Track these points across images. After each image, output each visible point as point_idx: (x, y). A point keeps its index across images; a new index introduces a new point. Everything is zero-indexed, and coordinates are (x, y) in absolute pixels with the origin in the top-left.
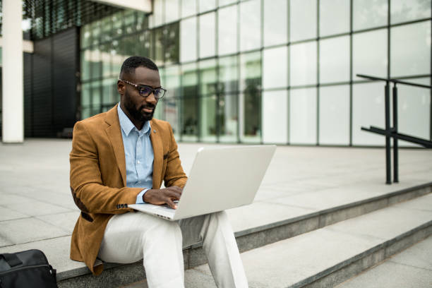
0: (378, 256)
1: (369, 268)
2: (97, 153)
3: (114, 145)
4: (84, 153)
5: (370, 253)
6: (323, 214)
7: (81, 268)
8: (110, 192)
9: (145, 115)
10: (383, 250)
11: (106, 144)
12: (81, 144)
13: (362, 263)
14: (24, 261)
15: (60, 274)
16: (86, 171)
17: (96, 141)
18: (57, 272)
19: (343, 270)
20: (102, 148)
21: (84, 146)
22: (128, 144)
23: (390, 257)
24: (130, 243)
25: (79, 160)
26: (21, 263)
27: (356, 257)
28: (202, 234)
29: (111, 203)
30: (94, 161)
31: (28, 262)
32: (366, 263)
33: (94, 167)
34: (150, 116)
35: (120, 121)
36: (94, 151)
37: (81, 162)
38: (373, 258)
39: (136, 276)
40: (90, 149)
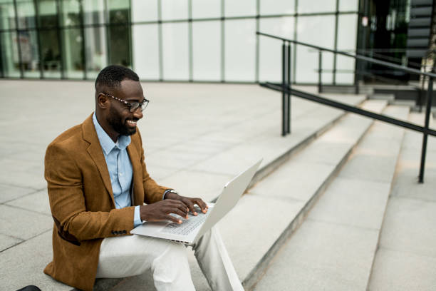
1: (296, 229)
2: (82, 178)
4: (68, 181)
11: (91, 167)
12: (64, 171)
16: (72, 202)
17: (81, 166)
20: (87, 172)
21: (68, 173)
22: (110, 161)
30: (79, 188)
33: (79, 195)
37: (65, 192)
40: (74, 175)
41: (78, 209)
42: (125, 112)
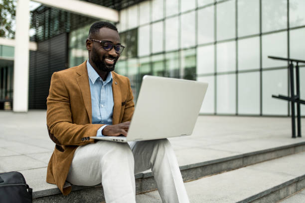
0: (292, 189)
1: (285, 198)
2: (69, 97)
3: (83, 91)
4: (58, 97)
5: (286, 185)
6: (245, 157)
7: (53, 189)
8: (77, 128)
9: (108, 67)
10: (295, 184)
11: (76, 90)
12: (56, 90)
13: (279, 193)
14: (5, 180)
15: (36, 192)
16: (59, 112)
17: (69, 87)
18: (33, 191)
19: (265, 198)
20: (73, 93)
21: (59, 91)
22: (94, 91)
23: (300, 190)
24: (92, 168)
25: (54, 103)
26: (3, 182)
27: (274, 188)
28: (152, 161)
29: (77, 137)
30: (65, 104)
31: (9, 181)
32: (282, 193)
33: (66, 109)
34: (112, 68)
35: (88, 72)
36: (67, 95)
37: (55, 105)
38: (287, 190)
39: (99, 197)
40: (63, 94)
41: (63, 118)
42: (102, 50)
